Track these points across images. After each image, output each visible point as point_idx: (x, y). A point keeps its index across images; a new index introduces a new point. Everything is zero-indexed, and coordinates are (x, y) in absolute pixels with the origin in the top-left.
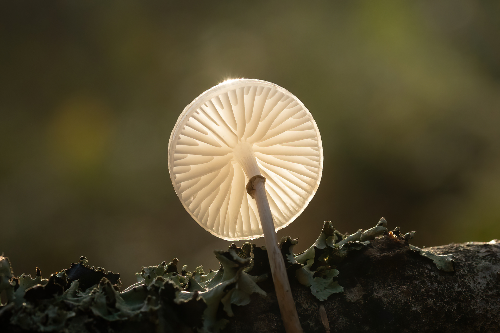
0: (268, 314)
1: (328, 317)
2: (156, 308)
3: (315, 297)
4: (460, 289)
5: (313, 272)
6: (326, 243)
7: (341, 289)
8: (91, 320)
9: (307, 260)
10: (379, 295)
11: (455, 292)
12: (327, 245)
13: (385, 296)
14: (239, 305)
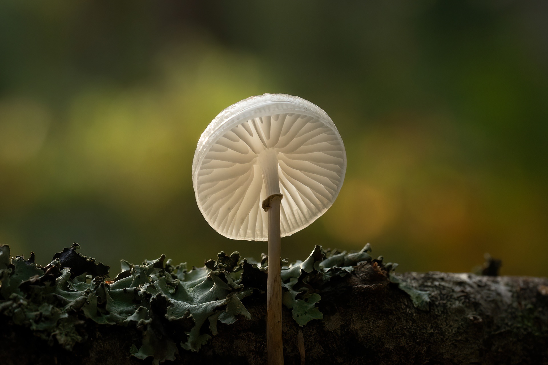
0: (249, 333)
1: (305, 344)
2: (147, 321)
3: (294, 321)
4: (432, 331)
5: (297, 292)
6: (313, 266)
7: (320, 316)
8: (82, 322)
9: (291, 277)
10: (356, 328)
11: (427, 332)
12: (314, 268)
13: (361, 328)
14: (223, 322)
